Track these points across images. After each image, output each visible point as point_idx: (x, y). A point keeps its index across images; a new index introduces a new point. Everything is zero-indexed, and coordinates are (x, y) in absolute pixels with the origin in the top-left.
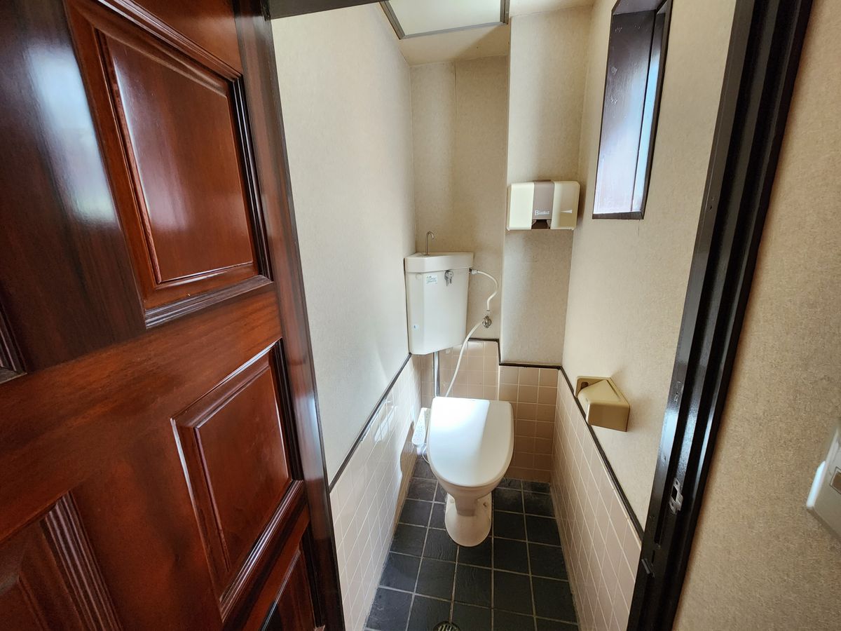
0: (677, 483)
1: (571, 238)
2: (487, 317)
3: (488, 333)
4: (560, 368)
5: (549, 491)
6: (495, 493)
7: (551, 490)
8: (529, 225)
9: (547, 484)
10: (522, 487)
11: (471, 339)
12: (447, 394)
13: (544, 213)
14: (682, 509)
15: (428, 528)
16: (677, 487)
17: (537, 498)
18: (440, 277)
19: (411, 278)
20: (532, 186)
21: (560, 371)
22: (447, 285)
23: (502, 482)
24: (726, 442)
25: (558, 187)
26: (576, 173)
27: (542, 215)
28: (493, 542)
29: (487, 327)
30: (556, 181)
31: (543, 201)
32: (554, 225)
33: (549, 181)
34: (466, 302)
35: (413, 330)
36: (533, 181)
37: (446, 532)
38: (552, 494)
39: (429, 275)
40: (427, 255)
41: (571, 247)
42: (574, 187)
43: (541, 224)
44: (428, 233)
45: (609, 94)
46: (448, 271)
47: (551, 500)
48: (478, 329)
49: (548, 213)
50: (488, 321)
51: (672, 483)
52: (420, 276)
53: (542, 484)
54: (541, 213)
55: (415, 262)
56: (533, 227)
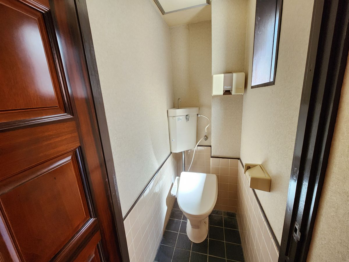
0: (297, 225)
1: (242, 98)
2: (206, 136)
3: (206, 143)
4: (239, 159)
5: (236, 217)
6: (210, 216)
7: (237, 216)
8: (222, 93)
9: (235, 213)
10: (223, 214)
11: (198, 146)
12: (189, 170)
13: (229, 87)
14: (300, 240)
15: (179, 233)
16: (297, 227)
17: (230, 220)
18: (183, 118)
19: (171, 119)
20: (223, 75)
21: (239, 160)
22: (187, 122)
23: (213, 212)
24: (325, 205)
25: (235, 75)
26: (244, 69)
27: (228, 88)
28: (208, 241)
29: (206, 140)
30: (234, 72)
31: (228, 81)
32: (233, 93)
33: (231, 73)
34: (196, 129)
35: (172, 142)
36: (224, 73)
37: (186, 236)
38: (237, 218)
39: (178, 117)
40: (178, 109)
41: (243, 103)
42: (243, 75)
43: (227, 92)
44: (179, 99)
45: (257, 30)
46: (187, 115)
47: (237, 221)
48: (201, 141)
49: (231, 87)
50: (206, 138)
51: (294, 225)
52: (174, 118)
53: (232, 213)
54: (227, 87)
55: (172, 112)
56: (224, 94)
